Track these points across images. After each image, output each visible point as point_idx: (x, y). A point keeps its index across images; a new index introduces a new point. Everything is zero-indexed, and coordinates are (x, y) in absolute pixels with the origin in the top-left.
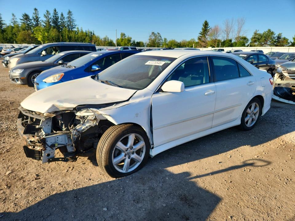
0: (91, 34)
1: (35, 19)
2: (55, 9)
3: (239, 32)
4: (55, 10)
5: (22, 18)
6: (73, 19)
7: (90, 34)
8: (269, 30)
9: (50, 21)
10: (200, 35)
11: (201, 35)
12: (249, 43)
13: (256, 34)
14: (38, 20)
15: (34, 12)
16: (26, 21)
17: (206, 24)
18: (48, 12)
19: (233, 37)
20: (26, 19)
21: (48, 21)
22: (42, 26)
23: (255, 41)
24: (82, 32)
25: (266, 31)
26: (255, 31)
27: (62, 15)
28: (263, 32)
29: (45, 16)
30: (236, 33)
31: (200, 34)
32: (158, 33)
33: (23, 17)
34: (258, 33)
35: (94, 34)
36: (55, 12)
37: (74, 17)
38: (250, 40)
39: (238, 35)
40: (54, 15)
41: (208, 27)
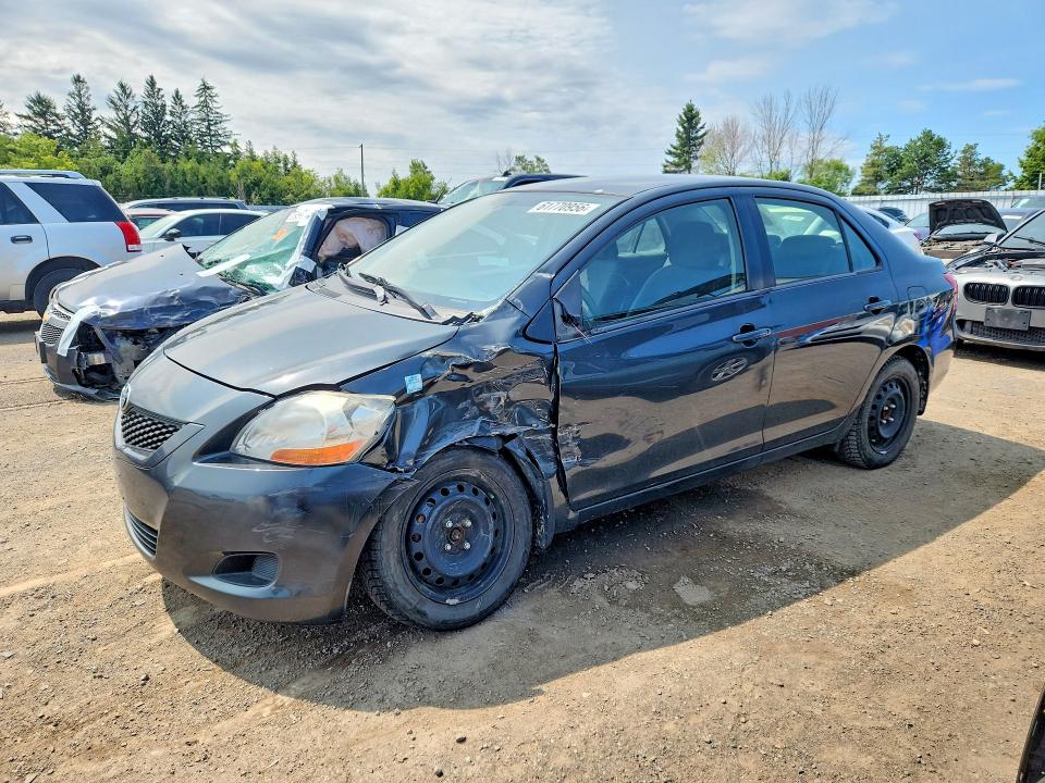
0: (286, 165)
1: (76, 115)
2: (152, 78)
3: (814, 144)
4: (152, 83)
5: (26, 112)
6: (218, 110)
7: (281, 165)
8: (928, 136)
9: (133, 119)
10: (671, 159)
11: (676, 160)
12: (855, 182)
13: (878, 149)
14: (89, 118)
15: (72, 88)
16: (42, 122)
17: (690, 118)
18: (122, 87)
19: (795, 162)
20: (42, 115)
21: (126, 121)
22: (103, 139)
23: (878, 178)
24: (253, 158)
25: (914, 138)
26: (875, 137)
27: (177, 97)
28: (908, 142)
29: (112, 102)
30: (805, 146)
31: (670, 153)
32: (538, 159)
33: (30, 107)
34: (886, 145)
35: (295, 163)
36: (150, 89)
37: (221, 104)
38: (859, 172)
39: (810, 153)
40: (148, 100)
41: (699, 126)
